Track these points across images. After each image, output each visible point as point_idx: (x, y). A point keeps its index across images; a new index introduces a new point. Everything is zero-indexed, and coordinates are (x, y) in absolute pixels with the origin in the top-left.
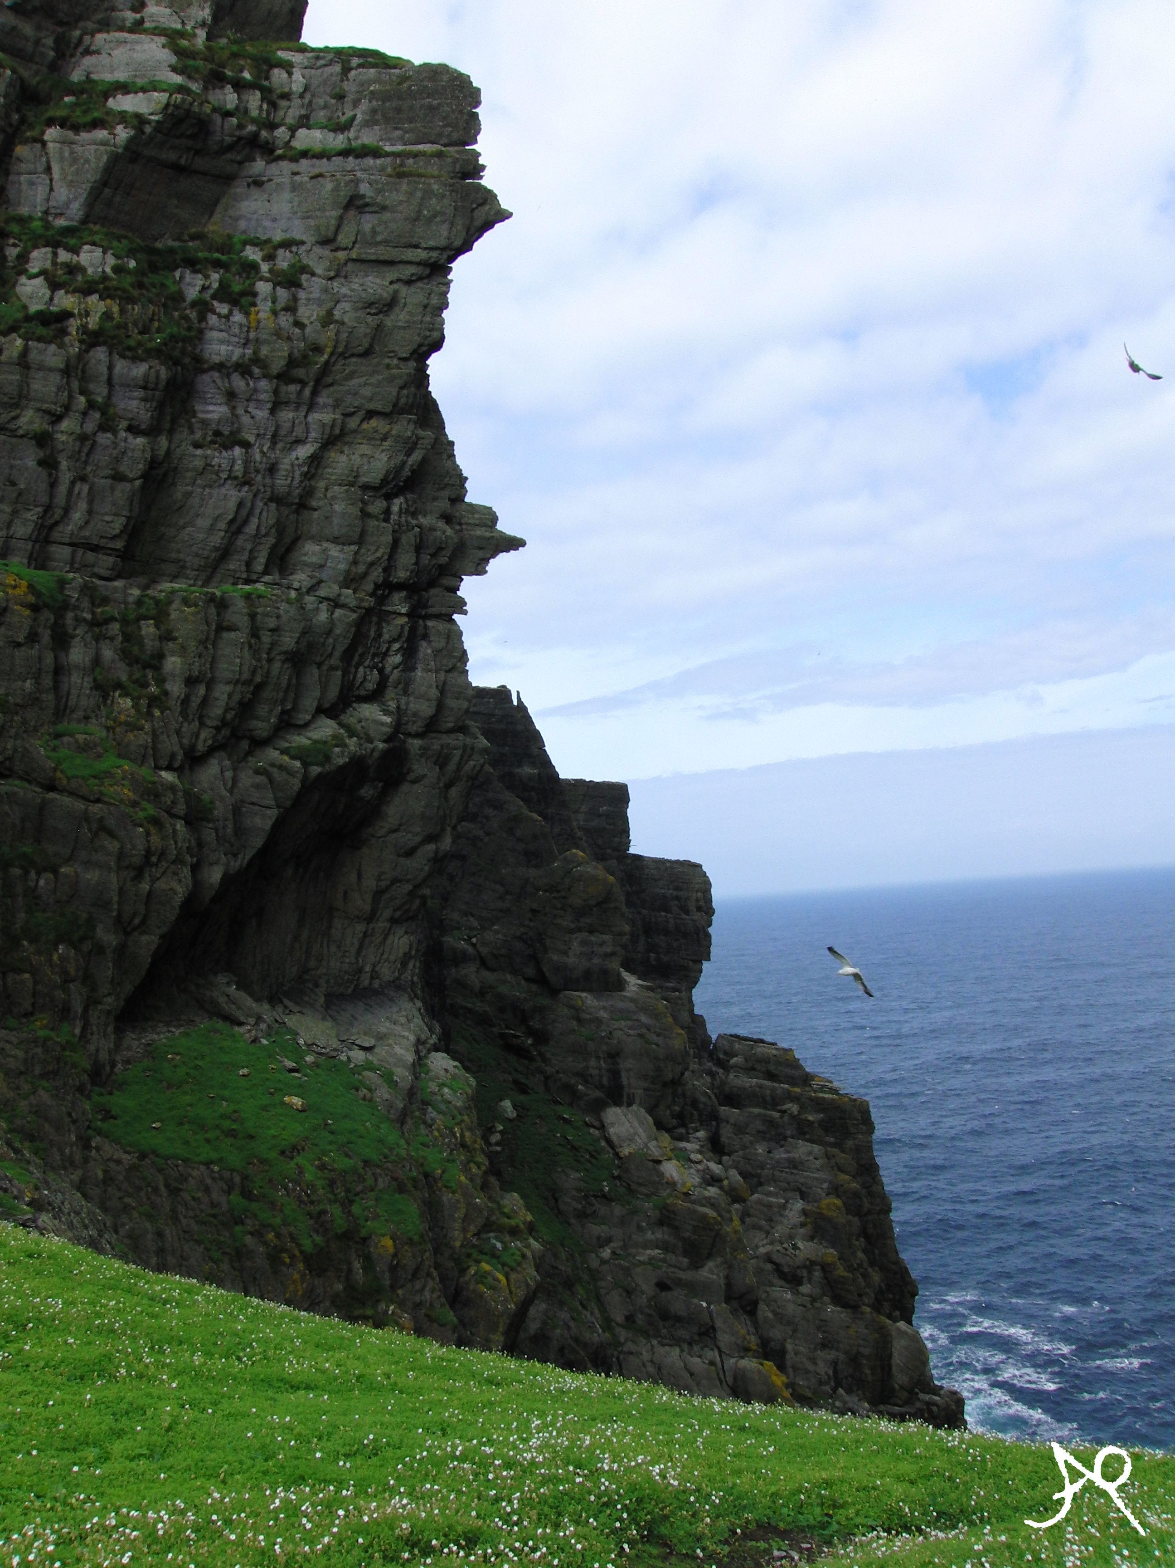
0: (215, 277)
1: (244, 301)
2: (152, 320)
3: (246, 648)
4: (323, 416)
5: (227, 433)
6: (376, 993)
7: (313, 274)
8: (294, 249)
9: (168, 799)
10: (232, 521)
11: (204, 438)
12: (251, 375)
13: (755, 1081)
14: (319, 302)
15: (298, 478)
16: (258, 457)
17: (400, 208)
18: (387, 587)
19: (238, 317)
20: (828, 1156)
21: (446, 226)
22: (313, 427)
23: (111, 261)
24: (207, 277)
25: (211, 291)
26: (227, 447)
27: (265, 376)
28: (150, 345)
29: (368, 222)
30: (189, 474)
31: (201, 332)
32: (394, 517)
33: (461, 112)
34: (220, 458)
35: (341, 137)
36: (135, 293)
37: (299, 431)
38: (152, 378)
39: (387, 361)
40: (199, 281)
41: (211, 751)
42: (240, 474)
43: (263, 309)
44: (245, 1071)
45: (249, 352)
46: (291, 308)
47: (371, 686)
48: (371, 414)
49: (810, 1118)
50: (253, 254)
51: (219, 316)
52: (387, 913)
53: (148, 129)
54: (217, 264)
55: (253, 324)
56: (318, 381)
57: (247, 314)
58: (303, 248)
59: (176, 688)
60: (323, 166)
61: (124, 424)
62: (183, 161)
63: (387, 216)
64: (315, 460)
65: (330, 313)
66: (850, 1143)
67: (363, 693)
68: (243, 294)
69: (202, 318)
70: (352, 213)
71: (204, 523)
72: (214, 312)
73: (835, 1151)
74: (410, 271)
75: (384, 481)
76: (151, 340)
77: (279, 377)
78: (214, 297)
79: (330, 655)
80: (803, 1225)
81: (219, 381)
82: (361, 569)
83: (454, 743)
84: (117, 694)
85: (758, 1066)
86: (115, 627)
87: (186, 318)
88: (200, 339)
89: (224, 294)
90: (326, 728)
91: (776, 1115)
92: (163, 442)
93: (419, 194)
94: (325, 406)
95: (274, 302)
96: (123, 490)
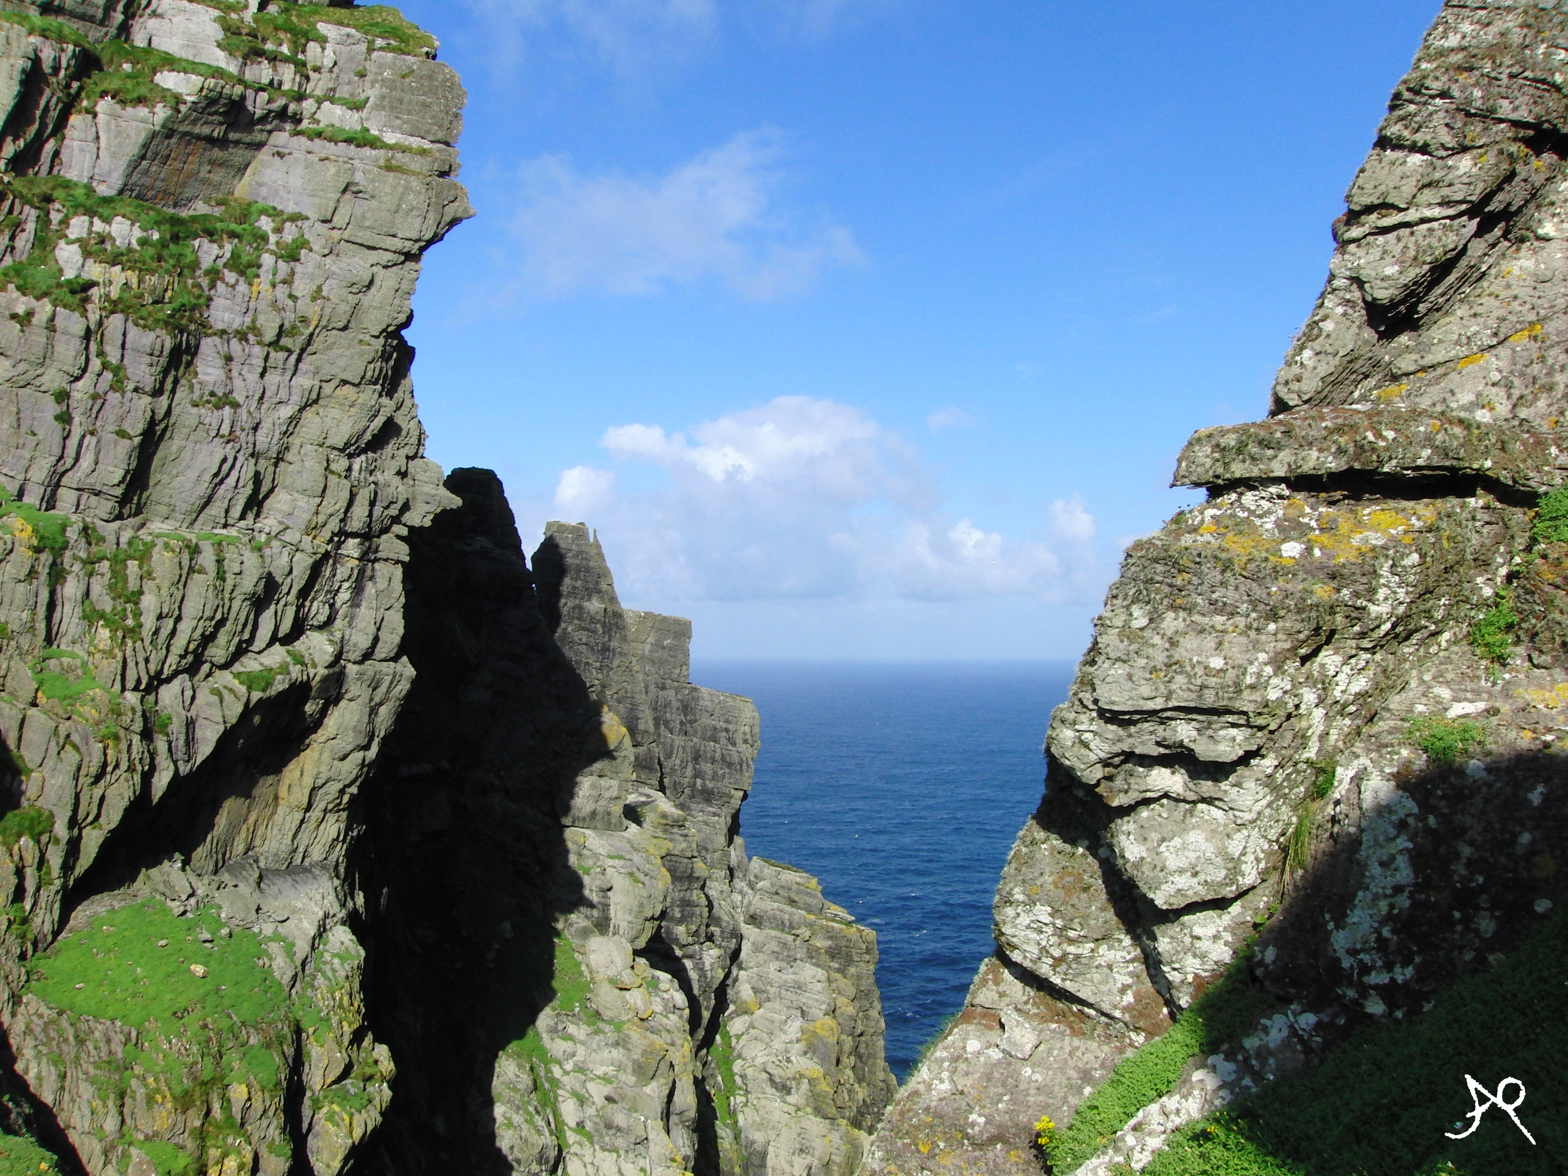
0: (228, 248)
1: (250, 271)
2: (166, 290)
3: (211, 589)
4: (304, 381)
5: (220, 394)
6: (306, 870)
7: (311, 250)
8: (299, 223)
9: (126, 719)
10: (216, 475)
11: (202, 397)
12: (247, 341)
13: (776, 905)
14: (312, 277)
15: (277, 436)
16: (244, 416)
17: (385, 199)
18: (343, 534)
19: (242, 287)
20: (829, 980)
21: (419, 220)
22: (295, 391)
23: (137, 233)
24: (221, 247)
25: (224, 260)
26: (218, 407)
27: (258, 343)
28: (160, 315)
29: (361, 207)
30: (185, 430)
31: (210, 299)
32: (355, 474)
33: (447, 113)
34: (211, 417)
35: (356, 115)
36: (155, 265)
37: (283, 394)
38: (158, 348)
39: (361, 336)
40: (215, 250)
41: (176, 674)
42: (226, 433)
43: (263, 283)
44: (163, 942)
45: (248, 320)
46: (288, 282)
47: (322, 618)
48: (344, 382)
49: (819, 945)
50: (265, 224)
51: (227, 284)
52: (322, 805)
53: (183, 108)
54: (233, 235)
55: (255, 295)
56: (303, 350)
57: (251, 284)
58: (307, 224)
59: (149, 622)
60: (330, 149)
61: (131, 386)
62: (215, 134)
63: (374, 203)
64: (294, 420)
65: (320, 288)
66: (852, 970)
67: (315, 623)
68: (250, 265)
69: (213, 286)
70: (348, 196)
71: (193, 474)
72: (223, 280)
73: (838, 976)
74: (388, 257)
75: (347, 445)
76: (162, 310)
77: (270, 345)
78: (225, 265)
79: (288, 593)
80: (798, 1041)
81: (219, 346)
82: (321, 519)
83: (385, 670)
84: (101, 623)
85: (781, 892)
86: (106, 564)
87: (199, 286)
88: (208, 306)
89: (234, 263)
90: (277, 655)
91: (790, 938)
92: (163, 401)
93: (400, 190)
94: (307, 372)
95: (274, 275)
96: (125, 446)
